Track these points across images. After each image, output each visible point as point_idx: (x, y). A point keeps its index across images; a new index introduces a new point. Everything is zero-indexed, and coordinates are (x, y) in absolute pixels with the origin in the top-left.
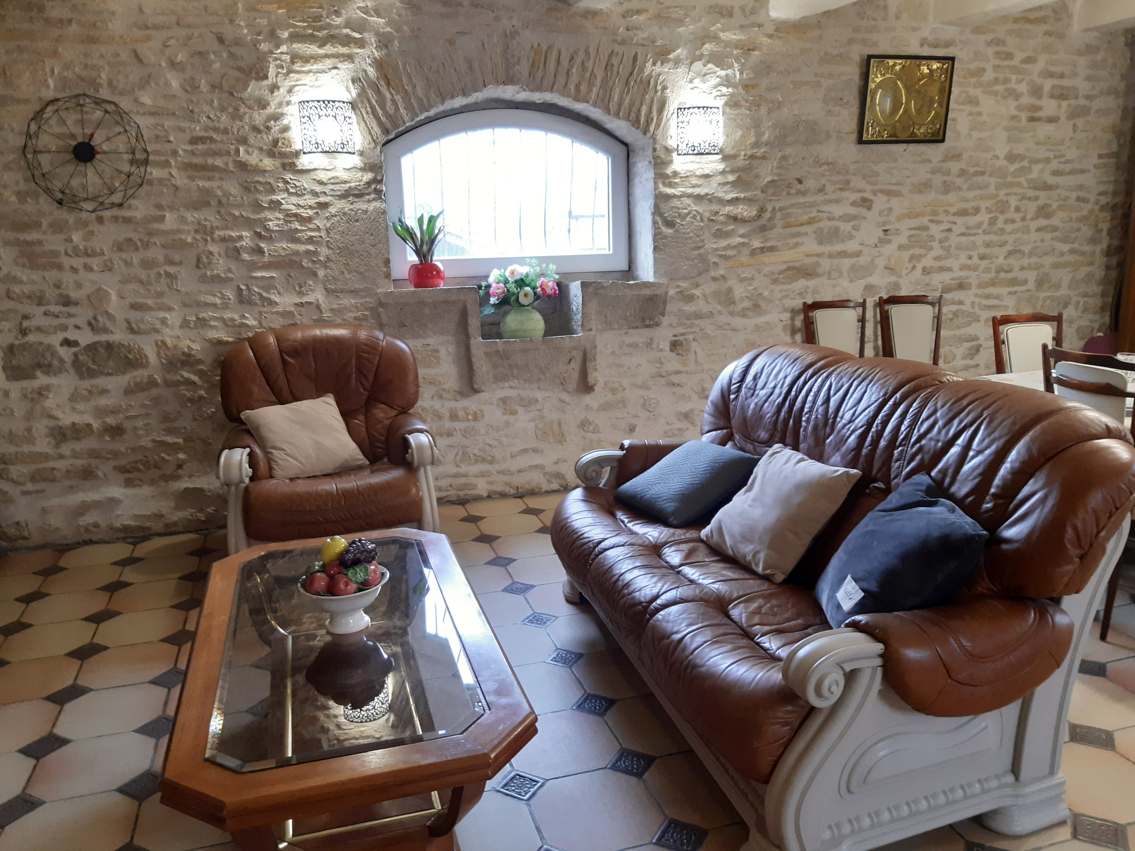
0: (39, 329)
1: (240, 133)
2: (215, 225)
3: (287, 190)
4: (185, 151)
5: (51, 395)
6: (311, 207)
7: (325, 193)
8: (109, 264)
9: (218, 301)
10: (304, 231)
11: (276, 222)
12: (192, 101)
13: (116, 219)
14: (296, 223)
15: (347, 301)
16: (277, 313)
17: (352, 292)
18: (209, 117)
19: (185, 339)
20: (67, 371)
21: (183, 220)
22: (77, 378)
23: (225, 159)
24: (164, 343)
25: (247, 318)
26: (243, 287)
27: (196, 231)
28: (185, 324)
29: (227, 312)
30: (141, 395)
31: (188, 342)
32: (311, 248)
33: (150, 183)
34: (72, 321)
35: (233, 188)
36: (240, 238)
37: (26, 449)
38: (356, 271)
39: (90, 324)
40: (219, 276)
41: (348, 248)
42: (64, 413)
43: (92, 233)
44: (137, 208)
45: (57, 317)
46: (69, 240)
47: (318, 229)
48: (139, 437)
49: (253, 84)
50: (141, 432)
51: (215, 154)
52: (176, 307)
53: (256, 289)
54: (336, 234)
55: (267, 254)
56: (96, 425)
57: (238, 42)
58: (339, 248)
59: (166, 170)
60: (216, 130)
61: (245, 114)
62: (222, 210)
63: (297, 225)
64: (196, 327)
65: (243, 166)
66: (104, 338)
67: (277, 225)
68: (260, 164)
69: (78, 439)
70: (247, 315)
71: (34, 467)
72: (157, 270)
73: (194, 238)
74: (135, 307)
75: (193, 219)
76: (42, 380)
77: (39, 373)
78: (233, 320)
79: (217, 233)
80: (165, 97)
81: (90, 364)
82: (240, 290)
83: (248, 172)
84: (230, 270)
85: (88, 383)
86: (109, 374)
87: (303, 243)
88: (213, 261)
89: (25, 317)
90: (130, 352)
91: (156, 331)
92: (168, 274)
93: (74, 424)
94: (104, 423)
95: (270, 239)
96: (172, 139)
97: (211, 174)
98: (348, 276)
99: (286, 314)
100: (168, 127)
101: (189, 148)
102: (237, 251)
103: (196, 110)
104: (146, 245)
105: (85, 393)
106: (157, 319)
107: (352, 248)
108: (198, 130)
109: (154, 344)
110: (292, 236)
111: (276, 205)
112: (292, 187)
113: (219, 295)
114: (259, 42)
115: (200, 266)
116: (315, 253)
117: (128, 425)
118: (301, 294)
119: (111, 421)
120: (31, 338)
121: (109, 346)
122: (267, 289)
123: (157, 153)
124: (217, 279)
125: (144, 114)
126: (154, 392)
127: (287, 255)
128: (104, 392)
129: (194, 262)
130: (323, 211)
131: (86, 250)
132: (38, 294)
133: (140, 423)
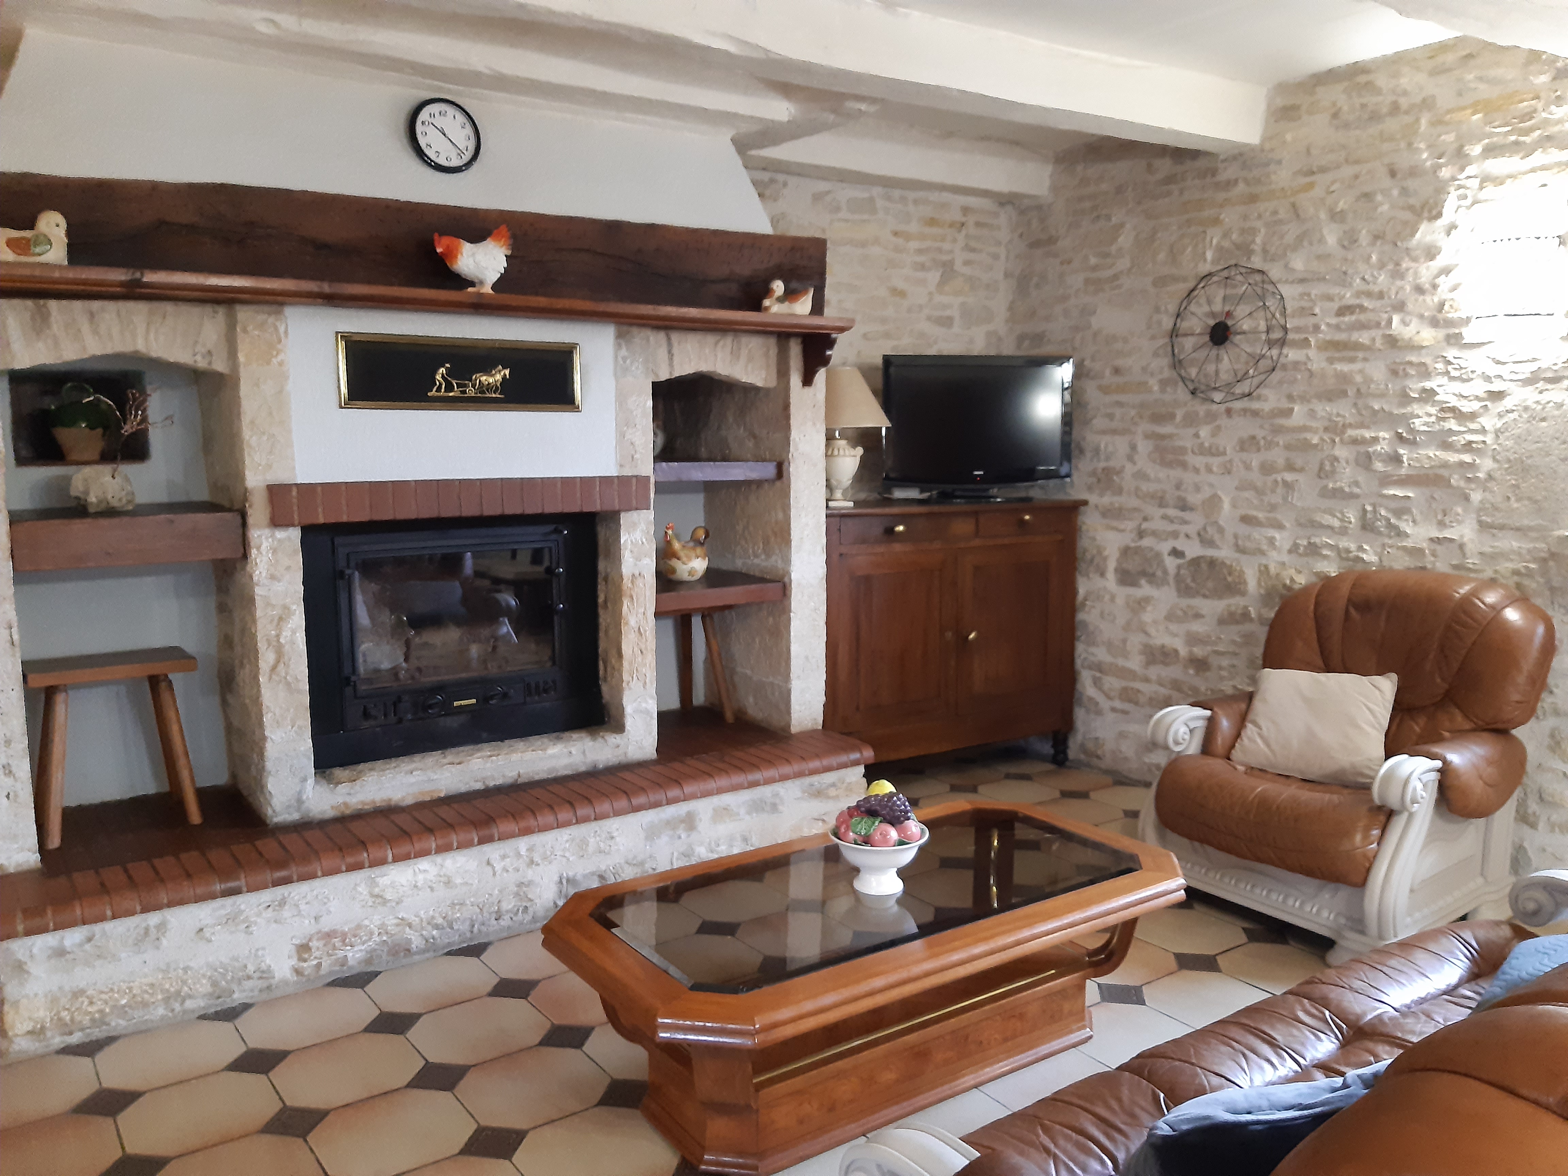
0: (1154, 533)
1: (1399, 296)
2: (1347, 421)
3: (1447, 373)
4: (1328, 325)
5: (1149, 608)
6: (1477, 398)
7: (1500, 377)
8: (1228, 466)
9: (1336, 523)
10: (1464, 432)
11: (1426, 419)
12: (1346, 260)
13: (1245, 411)
14: (1453, 421)
15: (1509, 543)
16: (1404, 548)
17: (1518, 529)
18: (1363, 279)
19: (1290, 567)
20: (1168, 584)
21: (1312, 413)
22: (1175, 594)
23: (1374, 333)
24: (1266, 567)
25: (1364, 551)
26: (1369, 508)
27: (1326, 429)
28: (1294, 549)
29: (1345, 539)
30: (1235, 628)
31: (1292, 572)
32: (1467, 458)
33: (1284, 367)
34: (1185, 529)
35: (1377, 371)
36: (1375, 440)
37: (1121, 662)
38: (1529, 499)
39: (1199, 534)
40: (1341, 490)
41: (1522, 462)
42: (1157, 631)
43: (1219, 428)
44: (1266, 400)
45: (1172, 522)
46: (1197, 435)
47: (1483, 431)
48: (1222, 678)
49: (1424, 227)
50: (1224, 673)
51: (1363, 326)
52: (1287, 525)
53: (1383, 512)
54: (1507, 439)
55: (1406, 464)
56: (1183, 652)
57: (1414, 172)
58: (1509, 461)
59: (1305, 351)
60: (1369, 295)
61: (1408, 270)
62: (1360, 403)
63: (1452, 425)
64: (1305, 555)
65: (1392, 342)
66: (1210, 552)
67: (1426, 424)
68: (1416, 338)
69: (1165, 664)
70: (1365, 547)
71: (1124, 684)
72: (1274, 476)
73: (1322, 440)
74: (1246, 520)
75: (1324, 414)
76: (1146, 589)
77: (1143, 582)
78: (1348, 551)
79: (1351, 432)
80: (1319, 257)
81: (1189, 580)
82: (1365, 511)
83: (1400, 348)
84: (1356, 484)
85: (1185, 602)
86: (1205, 596)
87: (1458, 451)
88: (1338, 470)
89: (1145, 519)
90: (1230, 574)
91: (1263, 553)
92: (1285, 483)
93: (1163, 646)
94: (1191, 652)
95: (1412, 443)
96: (1317, 310)
97: (1351, 354)
98: (1515, 505)
99: (1417, 552)
100: (1316, 295)
101: (1334, 321)
102: (1369, 456)
103: (1350, 271)
104: (1270, 445)
105: (1180, 613)
106: (1266, 537)
107: (1529, 461)
108: (1349, 298)
109: (1256, 568)
110: (1444, 442)
111: (1428, 395)
112: (1455, 369)
113: (1339, 515)
114: (1440, 166)
115: (1322, 475)
116: (1472, 466)
117: (1214, 661)
118: (1442, 524)
119: (1199, 651)
120: (1146, 542)
121: (1212, 563)
122: (1399, 513)
123: (1298, 330)
124: (1337, 494)
125: (1293, 282)
126: (1248, 627)
127: (1432, 467)
128: (1198, 616)
129: (1316, 468)
130: (1496, 404)
131: (1210, 447)
132: (1159, 494)
133: (1225, 662)
